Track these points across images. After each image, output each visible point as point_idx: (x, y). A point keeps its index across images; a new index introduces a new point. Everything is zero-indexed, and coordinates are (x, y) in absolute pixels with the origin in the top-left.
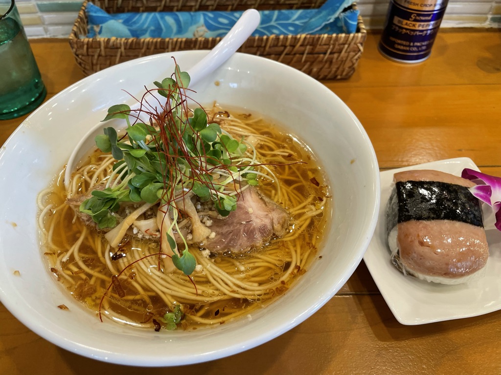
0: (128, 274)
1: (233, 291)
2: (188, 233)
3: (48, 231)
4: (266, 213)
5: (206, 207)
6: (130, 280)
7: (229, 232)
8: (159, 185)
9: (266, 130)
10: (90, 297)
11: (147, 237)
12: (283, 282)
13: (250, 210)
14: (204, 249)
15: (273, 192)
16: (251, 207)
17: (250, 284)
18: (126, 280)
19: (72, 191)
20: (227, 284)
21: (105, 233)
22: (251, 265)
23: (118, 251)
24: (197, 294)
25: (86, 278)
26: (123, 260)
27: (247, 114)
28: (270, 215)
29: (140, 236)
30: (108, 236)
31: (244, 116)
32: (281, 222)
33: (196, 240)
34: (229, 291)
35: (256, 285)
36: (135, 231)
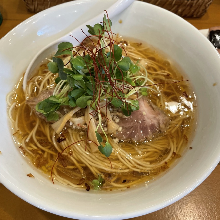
0: (68, 152)
1: (135, 167)
2: (104, 127)
3: (15, 120)
4: (154, 116)
5: (115, 109)
6: (69, 156)
7: (130, 127)
8: (89, 97)
9: (152, 56)
10: (45, 166)
11: (79, 128)
12: (166, 163)
13: (144, 113)
14: (115, 138)
15: (158, 100)
16: (144, 111)
17: (145, 163)
18: (67, 156)
19: (28, 93)
20: (130, 162)
21: (52, 123)
22: (145, 150)
23: (60, 136)
24: (112, 168)
25: (41, 153)
26: (64, 143)
27: (139, 43)
28: (157, 118)
29: (74, 127)
30: (54, 126)
31: (137, 44)
32: (165, 123)
33: (110, 132)
34: (132, 166)
35: (149, 163)
36: (71, 124)
